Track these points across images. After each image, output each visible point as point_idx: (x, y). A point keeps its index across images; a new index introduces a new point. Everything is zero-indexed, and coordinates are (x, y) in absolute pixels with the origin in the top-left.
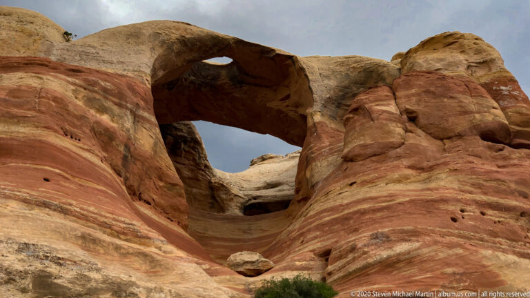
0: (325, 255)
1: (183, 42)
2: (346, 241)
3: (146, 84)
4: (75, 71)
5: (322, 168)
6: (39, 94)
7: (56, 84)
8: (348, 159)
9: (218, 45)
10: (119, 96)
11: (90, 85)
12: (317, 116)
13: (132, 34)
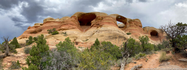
0: (130, 32)
1: (118, 16)
2: (131, 31)
3: (116, 18)
4: (112, 17)
5: (128, 26)
6: (111, 19)
7: (111, 18)
8: (130, 26)
9: (120, 16)
10: (115, 19)
11: (113, 18)
12: (127, 22)
13: (114, 15)
